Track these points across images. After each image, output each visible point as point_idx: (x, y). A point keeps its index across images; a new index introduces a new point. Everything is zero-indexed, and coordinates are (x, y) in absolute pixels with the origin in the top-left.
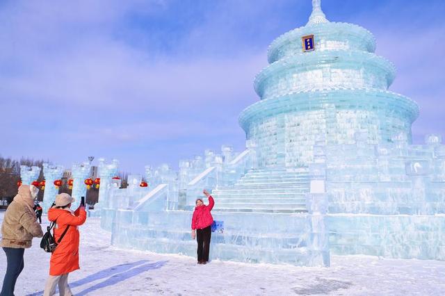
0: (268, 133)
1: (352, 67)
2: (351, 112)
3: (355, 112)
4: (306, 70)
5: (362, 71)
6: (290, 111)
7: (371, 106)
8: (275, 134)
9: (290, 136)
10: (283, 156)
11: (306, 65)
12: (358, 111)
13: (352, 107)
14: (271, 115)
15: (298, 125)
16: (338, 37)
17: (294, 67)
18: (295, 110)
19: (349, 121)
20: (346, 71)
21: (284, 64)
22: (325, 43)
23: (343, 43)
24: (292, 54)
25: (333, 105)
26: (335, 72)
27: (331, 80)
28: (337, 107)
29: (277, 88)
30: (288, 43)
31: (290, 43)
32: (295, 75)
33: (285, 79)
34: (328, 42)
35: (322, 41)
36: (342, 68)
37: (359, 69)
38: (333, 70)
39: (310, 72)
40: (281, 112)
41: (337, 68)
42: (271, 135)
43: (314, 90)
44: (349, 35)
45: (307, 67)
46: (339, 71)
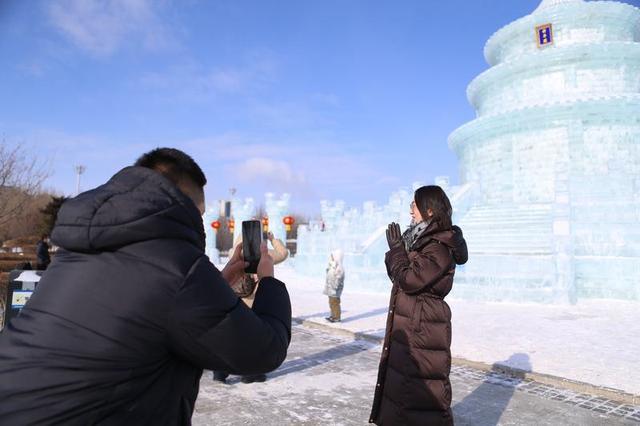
0: (491, 159)
1: (607, 66)
2: (605, 129)
3: (610, 129)
4: (541, 74)
5: (622, 69)
6: (520, 130)
7: (634, 118)
8: (499, 160)
9: (519, 163)
10: (510, 187)
11: (541, 67)
12: (614, 127)
13: (606, 121)
14: (493, 136)
15: (531, 148)
16: (588, 23)
17: (524, 70)
18: (527, 129)
19: (601, 140)
20: (599, 71)
21: (511, 67)
22: (569, 32)
23: (596, 30)
24: (521, 51)
25: (579, 121)
26: (583, 75)
27: (576, 87)
28: (585, 123)
29: (501, 98)
30: (515, 35)
31: (517, 35)
32: (525, 81)
33: (512, 87)
34: (572, 31)
35: (564, 31)
36: (593, 67)
37: (618, 66)
38: (580, 72)
39: (547, 76)
40: (508, 132)
41: (585, 68)
42: (493, 161)
43: (552, 103)
44: (606, 18)
45: (544, 70)
46: (588, 72)
